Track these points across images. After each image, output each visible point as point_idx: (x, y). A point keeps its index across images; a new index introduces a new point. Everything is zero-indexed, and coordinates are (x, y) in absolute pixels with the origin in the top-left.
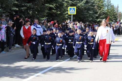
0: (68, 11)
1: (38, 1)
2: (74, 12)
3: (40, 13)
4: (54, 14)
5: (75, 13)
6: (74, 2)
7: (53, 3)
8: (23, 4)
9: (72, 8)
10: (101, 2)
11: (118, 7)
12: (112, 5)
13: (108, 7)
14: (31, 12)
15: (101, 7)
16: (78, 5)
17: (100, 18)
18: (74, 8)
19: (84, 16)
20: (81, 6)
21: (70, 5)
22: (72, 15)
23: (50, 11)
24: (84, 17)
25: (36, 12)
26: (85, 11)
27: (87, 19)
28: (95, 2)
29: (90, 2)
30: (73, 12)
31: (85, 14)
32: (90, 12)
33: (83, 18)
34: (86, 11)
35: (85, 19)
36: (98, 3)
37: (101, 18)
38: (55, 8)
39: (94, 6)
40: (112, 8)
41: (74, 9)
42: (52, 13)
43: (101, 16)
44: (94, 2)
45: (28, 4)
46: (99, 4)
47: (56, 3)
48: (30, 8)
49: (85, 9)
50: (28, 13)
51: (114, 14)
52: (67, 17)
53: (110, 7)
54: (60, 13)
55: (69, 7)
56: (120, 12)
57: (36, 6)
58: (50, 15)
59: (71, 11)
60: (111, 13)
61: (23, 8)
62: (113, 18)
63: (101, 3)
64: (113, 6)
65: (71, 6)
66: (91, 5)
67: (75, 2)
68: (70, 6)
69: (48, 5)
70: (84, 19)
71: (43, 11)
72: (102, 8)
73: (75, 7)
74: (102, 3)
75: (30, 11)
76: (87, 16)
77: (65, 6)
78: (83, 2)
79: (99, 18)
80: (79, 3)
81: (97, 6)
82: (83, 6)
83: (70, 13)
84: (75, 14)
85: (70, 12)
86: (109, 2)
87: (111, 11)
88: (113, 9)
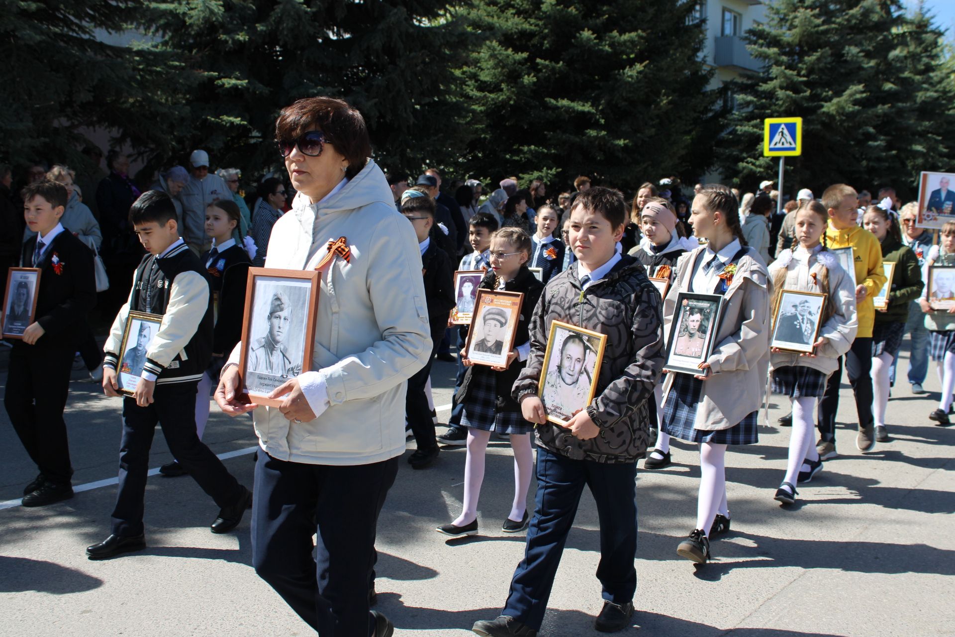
0: (762, 140)
2: (793, 146)
5: (794, 149)
6: (801, 95)
9: (779, 125)
16: (824, 110)
18: (795, 124)
20: (837, 118)
22: (781, 162)
30: (787, 145)
38: (605, 116)
41: (791, 128)
42: (586, 144)
54: (627, 142)
55: (768, 122)
59: (777, 138)
67: (808, 93)
73: (798, 121)
78: (847, 92)
80: (829, 99)
82: (851, 116)
84: (798, 152)
85: (772, 146)
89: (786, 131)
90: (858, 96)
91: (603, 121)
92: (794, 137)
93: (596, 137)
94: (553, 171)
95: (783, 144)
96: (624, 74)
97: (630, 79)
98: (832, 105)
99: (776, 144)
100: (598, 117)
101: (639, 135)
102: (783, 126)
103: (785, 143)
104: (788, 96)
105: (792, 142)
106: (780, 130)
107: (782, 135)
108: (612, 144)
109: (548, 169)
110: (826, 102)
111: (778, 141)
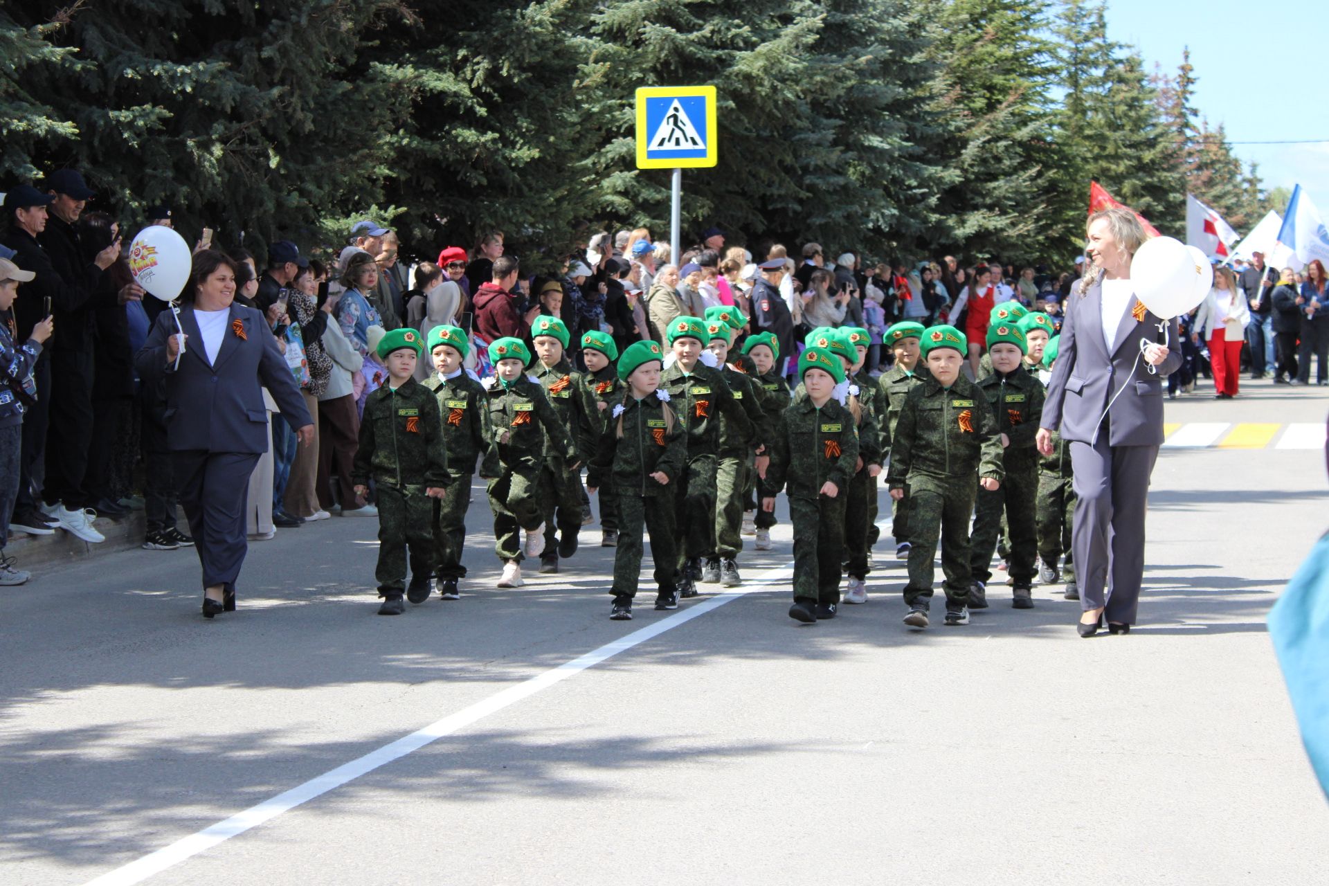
0: (631, 132)
1: (287, 39)
2: (701, 146)
3: (319, 159)
4: (476, 165)
5: (702, 153)
6: (694, 36)
7: (462, 53)
8: (129, 73)
9: (670, 100)
10: (990, 29)
11: (1190, 81)
12: (1118, 54)
13: (1075, 84)
14: (217, 150)
15: (991, 88)
16: (741, 67)
17: (990, 208)
18: (701, 101)
19: (808, 180)
20: (766, 83)
21: (654, 69)
22: (676, 180)
23: (434, 139)
24: (804, 194)
25: (268, 158)
26: (816, 127)
27: (837, 215)
28: (934, 31)
29: (872, 31)
30: (686, 145)
31: (814, 161)
32: (875, 141)
33: (801, 201)
34: (830, 135)
35: (817, 221)
36: (959, 40)
37: (999, 199)
38: (487, 100)
39: (915, 77)
40: (1125, 93)
41: (695, 108)
42: (452, 157)
43: (1001, 187)
44: (914, 35)
45: (180, 69)
46: (979, 49)
47: (495, 51)
48: (211, 114)
49: (820, 107)
50: (186, 169)
51: (1148, 156)
52: (625, 193)
53: (1094, 82)
54: (536, 153)
55: (643, 95)
56: (1206, 138)
57: (276, 92)
58: (429, 185)
59: (665, 129)
60: (1110, 149)
61: (124, 115)
62: (1136, 194)
63: (998, 40)
64: (1132, 65)
65: (665, 76)
66: (885, 68)
67: (707, 31)
68: (651, 77)
69: (409, 71)
70: (809, 215)
71: (350, 135)
72: (1004, 90)
73: (708, 92)
74: (1006, 35)
75: (205, 146)
76: (841, 180)
77: (587, 82)
78: (790, 30)
79: (976, 208)
80: (750, 46)
81: (952, 71)
82: (794, 78)
83: (652, 155)
84: (710, 161)
85: (654, 146)
86: (1085, 29)
87: (1115, 127)
88: (1133, 104)
89: (682, 115)
90: (811, 39)
91: (482, 111)
92: (701, 128)
93: (477, 145)
94: (391, 212)
95: (678, 142)
96: (523, 16)
97: (538, 29)
98: (756, 58)
99: (661, 143)
100: (469, 104)
101: (552, 139)
102: (676, 104)
103: (682, 140)
104: (667, 37)
105: (698, 139)
106: (671, 112)
107: (676, 123)
108: (505, 158)
109: (380, 209)
110: (740, 49)
111: (667, 137)
